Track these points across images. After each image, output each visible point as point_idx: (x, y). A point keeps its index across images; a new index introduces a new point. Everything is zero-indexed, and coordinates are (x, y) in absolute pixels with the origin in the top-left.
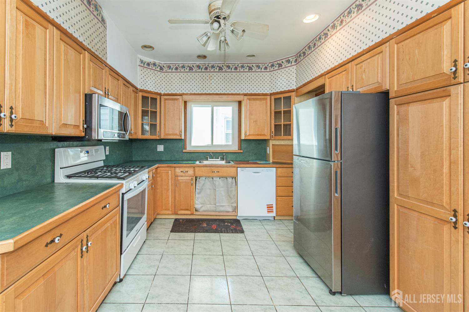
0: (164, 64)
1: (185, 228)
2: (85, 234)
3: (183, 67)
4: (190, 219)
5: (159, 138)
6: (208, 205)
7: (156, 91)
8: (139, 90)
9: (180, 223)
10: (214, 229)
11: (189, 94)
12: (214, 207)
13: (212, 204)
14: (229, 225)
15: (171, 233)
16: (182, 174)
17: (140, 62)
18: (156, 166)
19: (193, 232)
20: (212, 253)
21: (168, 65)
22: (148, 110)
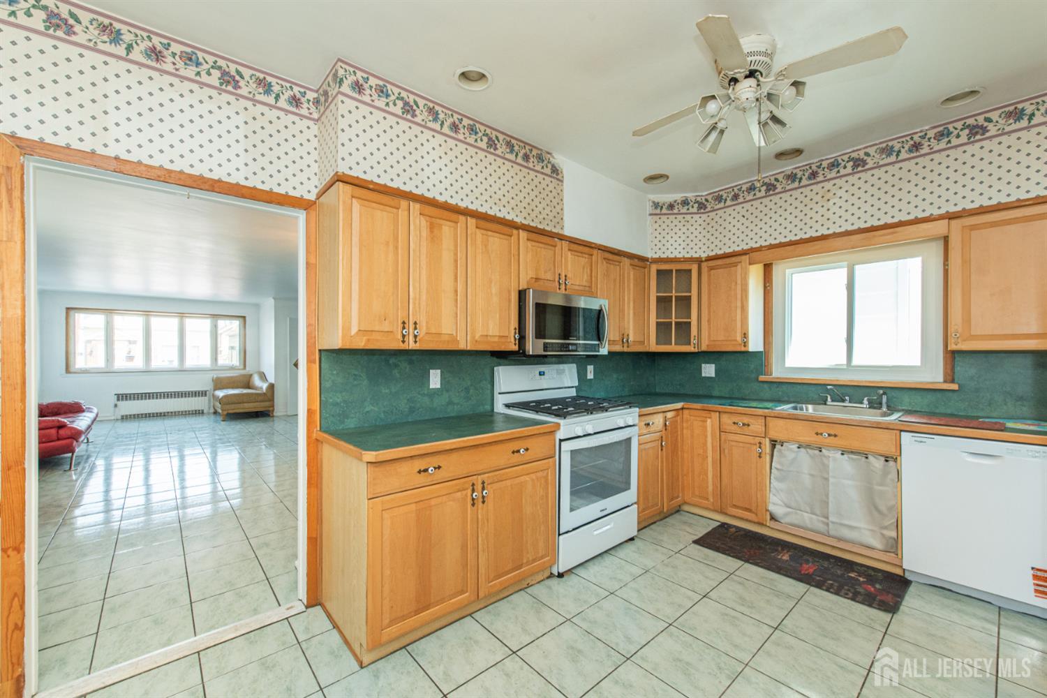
0: (707, 195)
1: (730, 545)
2: (480, 478)
3: (752, 188)
4: (757, 533)
5: (696, 350)
6: (805, 514)
7: (687, 256)
8: (650, 261)
9: (727, 533)
10: (803, 572)
11: (765, 247)
12: (823, 523)
13: (818, 512)
14: (859, 580)
15: (693, 545)
16: (734, 428)
17: (653, 208)
18: (679, 405)
19: (742, 560)
20: (751, 613)
21: (717, 194)
22: (672, 296)
